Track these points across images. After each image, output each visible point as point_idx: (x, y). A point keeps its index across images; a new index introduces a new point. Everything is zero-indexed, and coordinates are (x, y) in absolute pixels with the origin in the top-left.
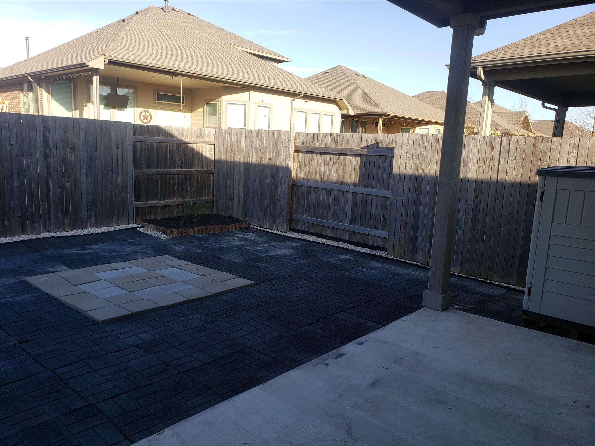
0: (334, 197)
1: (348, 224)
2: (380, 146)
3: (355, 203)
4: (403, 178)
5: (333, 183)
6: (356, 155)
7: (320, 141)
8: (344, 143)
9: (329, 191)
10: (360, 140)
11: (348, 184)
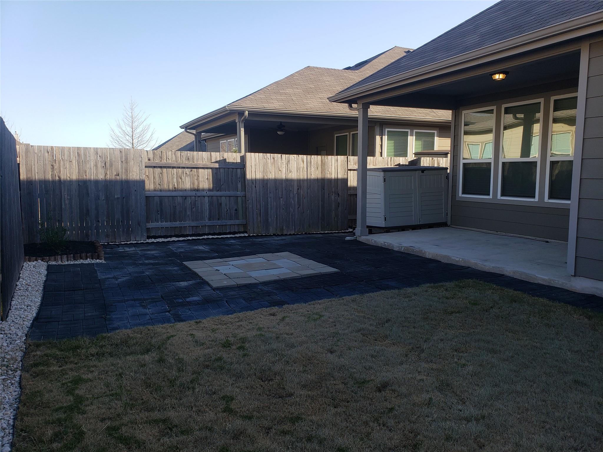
0: (191, 202)
1: (207, 221)
2: (227, 161)
3: (211, 204)
4: (255, 182)
5: (189, 190)
6: (207, 168)
7: (170, 158)
8: (195, 159)
9: (185, 197)
10: (210, 157)
11: (203, 190)
